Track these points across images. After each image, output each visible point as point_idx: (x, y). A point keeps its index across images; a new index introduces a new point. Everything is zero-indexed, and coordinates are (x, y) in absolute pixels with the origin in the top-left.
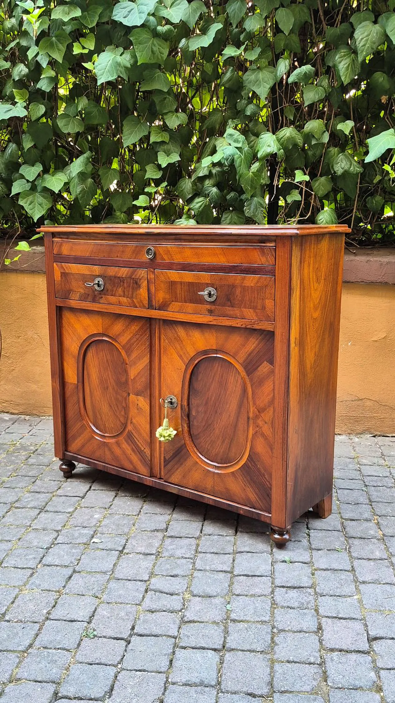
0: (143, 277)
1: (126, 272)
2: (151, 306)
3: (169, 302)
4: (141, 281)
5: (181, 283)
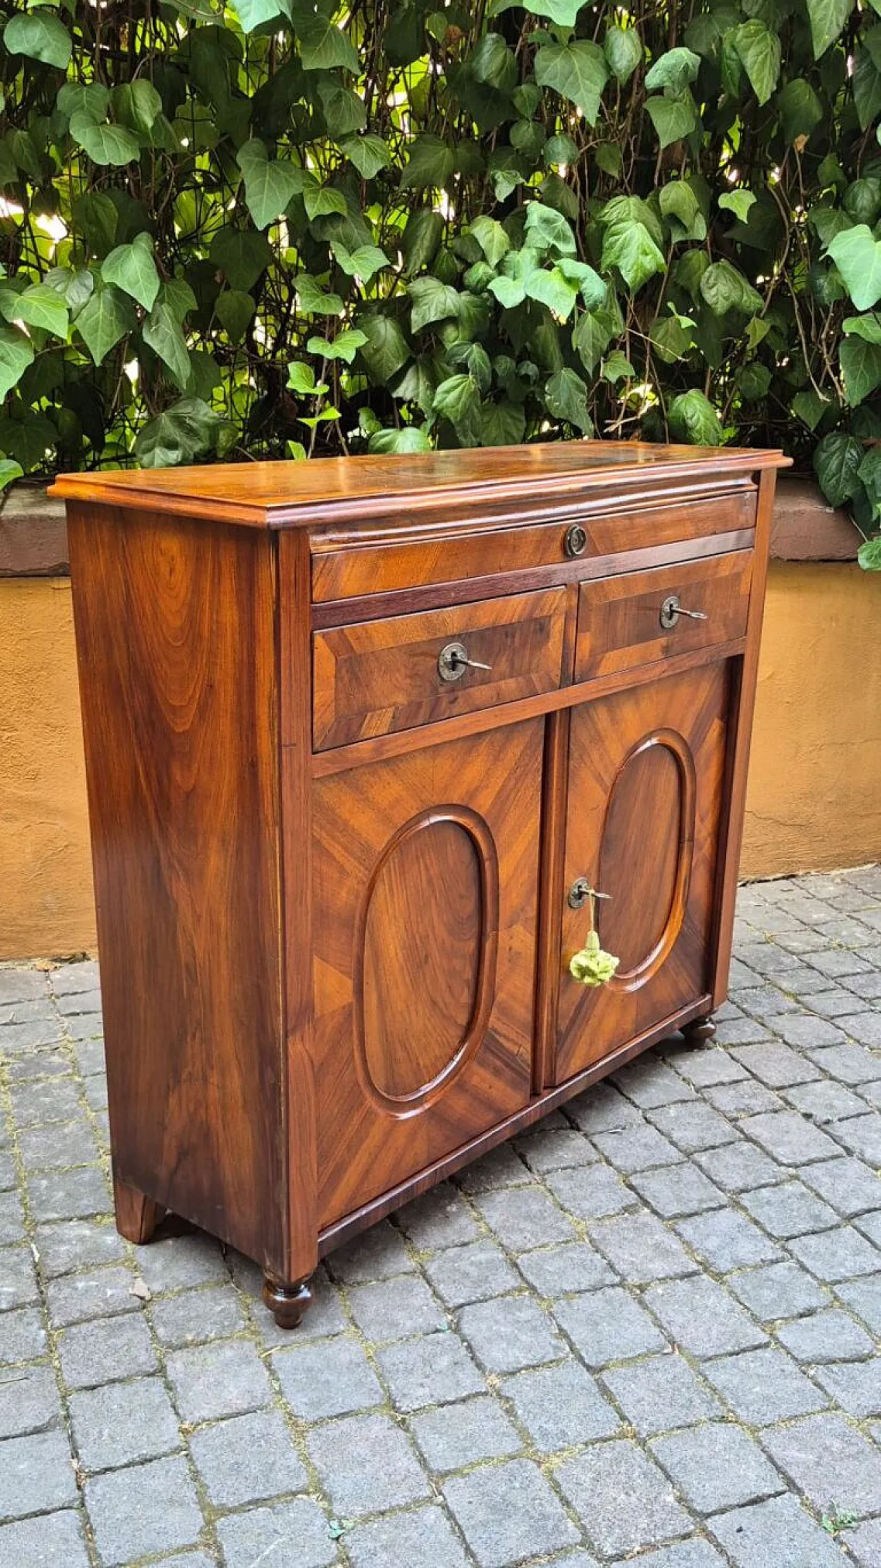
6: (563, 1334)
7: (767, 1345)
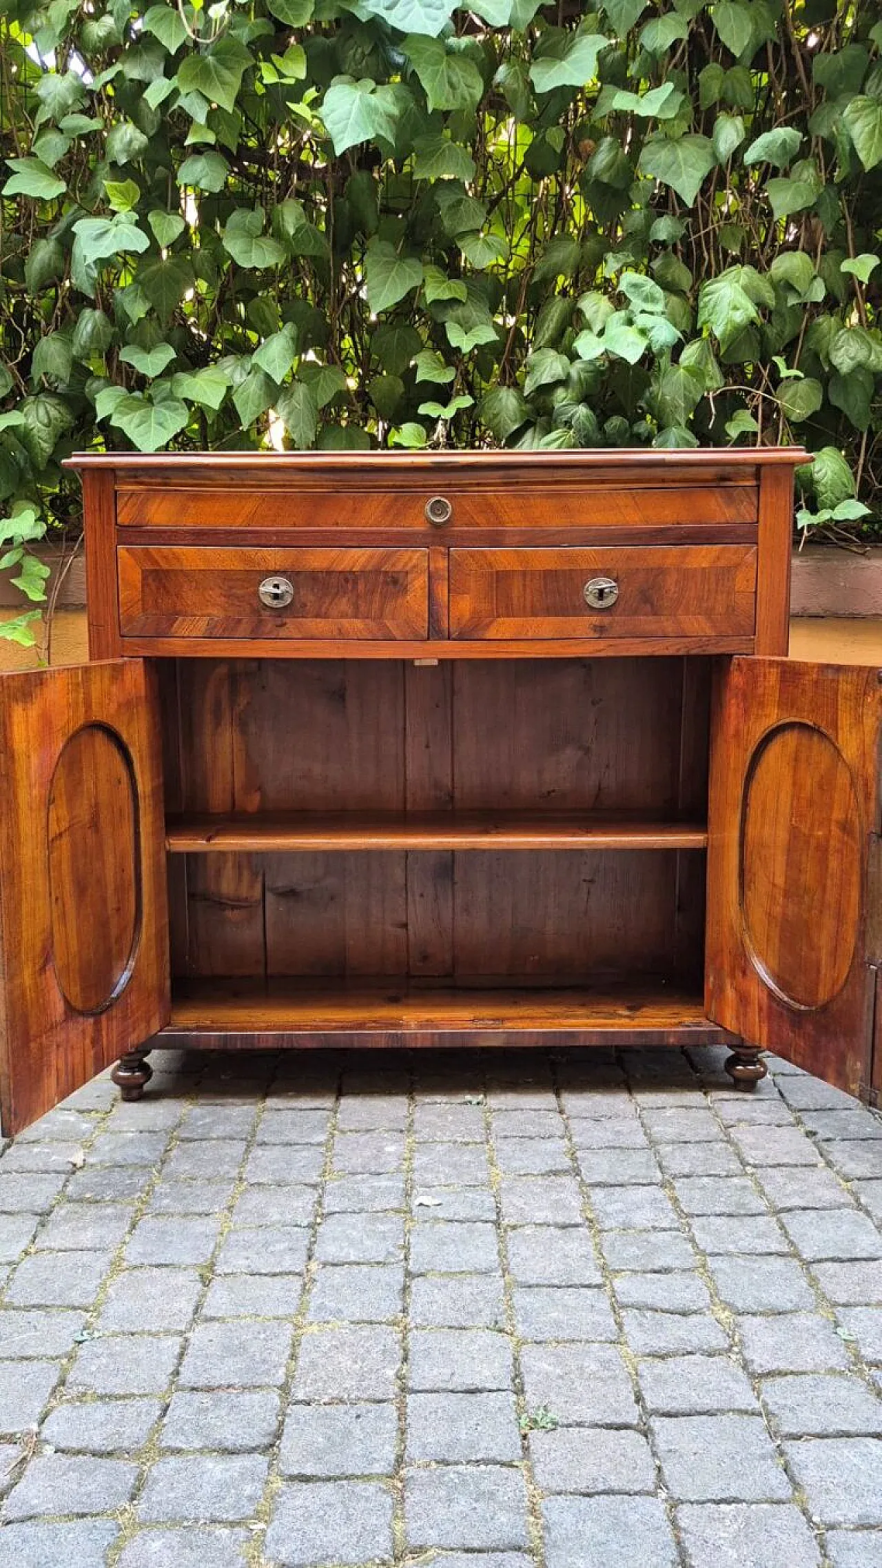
0: (414, 567)
1: (363, 559)
2: (435, 631)
3: (488, 620)
4: (410, 577)
5: (524, 573)
6: (406, 1247)
7: (598, 1286)
